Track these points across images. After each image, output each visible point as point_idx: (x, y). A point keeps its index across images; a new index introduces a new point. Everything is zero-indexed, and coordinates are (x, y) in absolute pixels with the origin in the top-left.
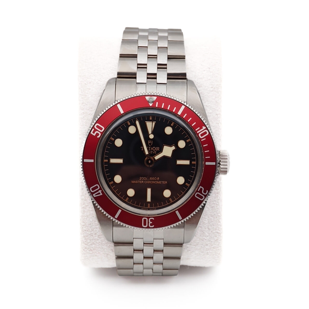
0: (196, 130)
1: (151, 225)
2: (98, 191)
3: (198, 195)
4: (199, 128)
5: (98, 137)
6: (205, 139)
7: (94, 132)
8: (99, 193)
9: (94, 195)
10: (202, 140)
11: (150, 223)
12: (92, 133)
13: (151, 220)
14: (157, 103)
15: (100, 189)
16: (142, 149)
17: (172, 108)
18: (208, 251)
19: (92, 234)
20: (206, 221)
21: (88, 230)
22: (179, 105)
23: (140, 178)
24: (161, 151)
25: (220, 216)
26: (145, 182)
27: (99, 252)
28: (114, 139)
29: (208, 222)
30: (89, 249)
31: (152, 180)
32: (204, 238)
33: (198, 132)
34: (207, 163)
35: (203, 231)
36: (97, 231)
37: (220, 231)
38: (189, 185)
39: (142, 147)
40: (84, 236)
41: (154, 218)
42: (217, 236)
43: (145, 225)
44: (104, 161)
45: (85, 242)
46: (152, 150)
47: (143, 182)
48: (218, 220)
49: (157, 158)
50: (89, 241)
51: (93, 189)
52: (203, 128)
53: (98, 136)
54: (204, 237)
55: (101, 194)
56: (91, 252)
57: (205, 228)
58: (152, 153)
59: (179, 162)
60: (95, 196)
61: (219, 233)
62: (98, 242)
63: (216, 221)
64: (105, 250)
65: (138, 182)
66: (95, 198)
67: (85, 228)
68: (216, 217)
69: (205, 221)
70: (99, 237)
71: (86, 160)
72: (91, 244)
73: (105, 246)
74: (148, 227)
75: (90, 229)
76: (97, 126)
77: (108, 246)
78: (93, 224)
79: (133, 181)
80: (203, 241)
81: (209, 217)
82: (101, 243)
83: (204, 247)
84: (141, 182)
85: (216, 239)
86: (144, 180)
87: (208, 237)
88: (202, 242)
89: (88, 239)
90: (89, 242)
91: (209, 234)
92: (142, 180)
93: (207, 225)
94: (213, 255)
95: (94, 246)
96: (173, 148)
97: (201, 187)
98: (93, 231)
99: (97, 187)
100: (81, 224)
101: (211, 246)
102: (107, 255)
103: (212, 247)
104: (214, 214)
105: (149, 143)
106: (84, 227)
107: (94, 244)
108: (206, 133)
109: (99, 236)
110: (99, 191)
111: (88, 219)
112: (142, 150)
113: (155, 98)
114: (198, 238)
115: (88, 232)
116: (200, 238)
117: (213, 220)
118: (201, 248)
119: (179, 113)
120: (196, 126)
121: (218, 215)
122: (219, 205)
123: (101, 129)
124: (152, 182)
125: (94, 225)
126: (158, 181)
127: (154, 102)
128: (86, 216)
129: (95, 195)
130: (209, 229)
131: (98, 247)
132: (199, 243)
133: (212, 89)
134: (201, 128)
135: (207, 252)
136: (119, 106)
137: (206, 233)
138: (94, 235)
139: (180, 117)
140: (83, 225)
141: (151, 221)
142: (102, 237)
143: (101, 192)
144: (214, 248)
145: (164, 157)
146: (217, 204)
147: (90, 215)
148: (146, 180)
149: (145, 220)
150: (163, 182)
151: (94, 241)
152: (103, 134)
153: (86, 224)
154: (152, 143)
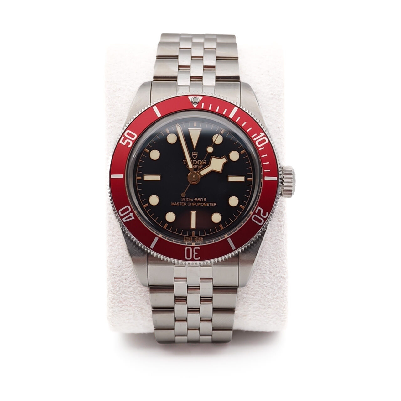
0: (252, 137)
1: (197, 256)
2: (129, 214)
3: (255, 218)
4: (256, 134)
5: (129, 146)
6: (264, 148)
7: (123, 141)
8: (130, 217)
9: (124, 219)
10: (260, 149)
11: (195, 253)
12: (121, 142)
13: (196, 250)
14: (203, 104)
15: (132, 211)
16: (185, 162)
17: (222, 109)
18: (270, 303)
19: (121, 279)
20: (267, 261)
21: (116, 274)
22: (231, 106)
23: (183, 199)
24: (208, 164)
25: (284, 255)
26: (189, 204)
27: (131, 304)
28: (149, 151)
29: (270, 262)
30: (118, 300)
31: (198, 202)
32: (265, 285)
33: (254, 139)
34: (267, 178)
35: (263, 275)
36: (129, 275)
37: (285, 274)
38: (244, 207)
39: (185, 160)
40: (112, 283)
41: (200, 248)
42: (282, 282)
43: (188, 256)
44: (137, 179)
45: (113, 291)
46: (197, 164)
47: (185, 204)
48: (282, 261)
49: (203, 172)
50: (118, 289)
51: (122, 212)
52: (260, 135)
54: (265, 283)
55: (133, 218)
56: (120, 305)
57: (266, 271)
58: (198, 167)
59: (232, 179)
60: (125, 221)
61: (283, 277)
62: (129, 290)
63: (280, 261)
64: (139, 301)
65: (180, 204)
66: (125, 223)
67: (113, 271)
68: (280, 257)
69: (265, 262)
71: (113, 176)
72: (120, 294)
73: (138, 296)
74: (193, 260)
75: (120, 273)
76: (128, 134)
77: (143, 295)
78: (123, 266)
79: (174, 203)
80: (263, 288)
81: (270, 257)
82: (133, 292)
83: (265, 297)
84: (184, 203)
85: (280, 285)
86: (187, 202)
87: (269, 282)
88: (262, 290)
89: (117, 286)
90: (118, 291)
91: (271, 279)
92: (184, 202)
93: (268, 267)
94: (277, 308)
95: (124, 295)
96: (224, 160)
97: (259, 208)
98: (122, 275)
99: (127, 209)
100: (107, 266)
101: (274, 295)
102: (142, 309)
103: (275, 297)
104: (277, 253)
105: (194, 156)
106: (112, 270)
107: (125, 293)
108: (264, 141)
109: (130, 282)
110: (131, 214)
111: (117, 260)
112: (185, 164)
113: (201, 98)
114: (257, 284)
115: (116, 277)
116: (259, 285)
117: (275, 261)
118: (261, 298)
119: (231, 116)
120: (252, 132)
121: (282, 255)
122: (283, 241)
123: (133, 136)
124: (197, 204)
125: (124, 268)
126: (205, 202)
127: (199, 103)
128: (114, 257)
129: (126, 219)
130: (270, 272)
131: (129, 297)
132: (258, 291)
133: (272, 96)
134: (259, 135)
135: (269, 305)
136: (155, 108)
137: (267, 278)
138: (124, 281)
139: (232, 121)
140: (111, 268)
141: (196, 252)
142: (134, 283)
143: (133, 215)
144: (278, 299)
145: (213, 172)
146: (280, 240)
147: (119, 254)
148: (189, 202)
149: (188, 250)
150: (211, 204)
151: (124, 289)
152: (135, 143)
153: (114, 266)
154: (197, 155)
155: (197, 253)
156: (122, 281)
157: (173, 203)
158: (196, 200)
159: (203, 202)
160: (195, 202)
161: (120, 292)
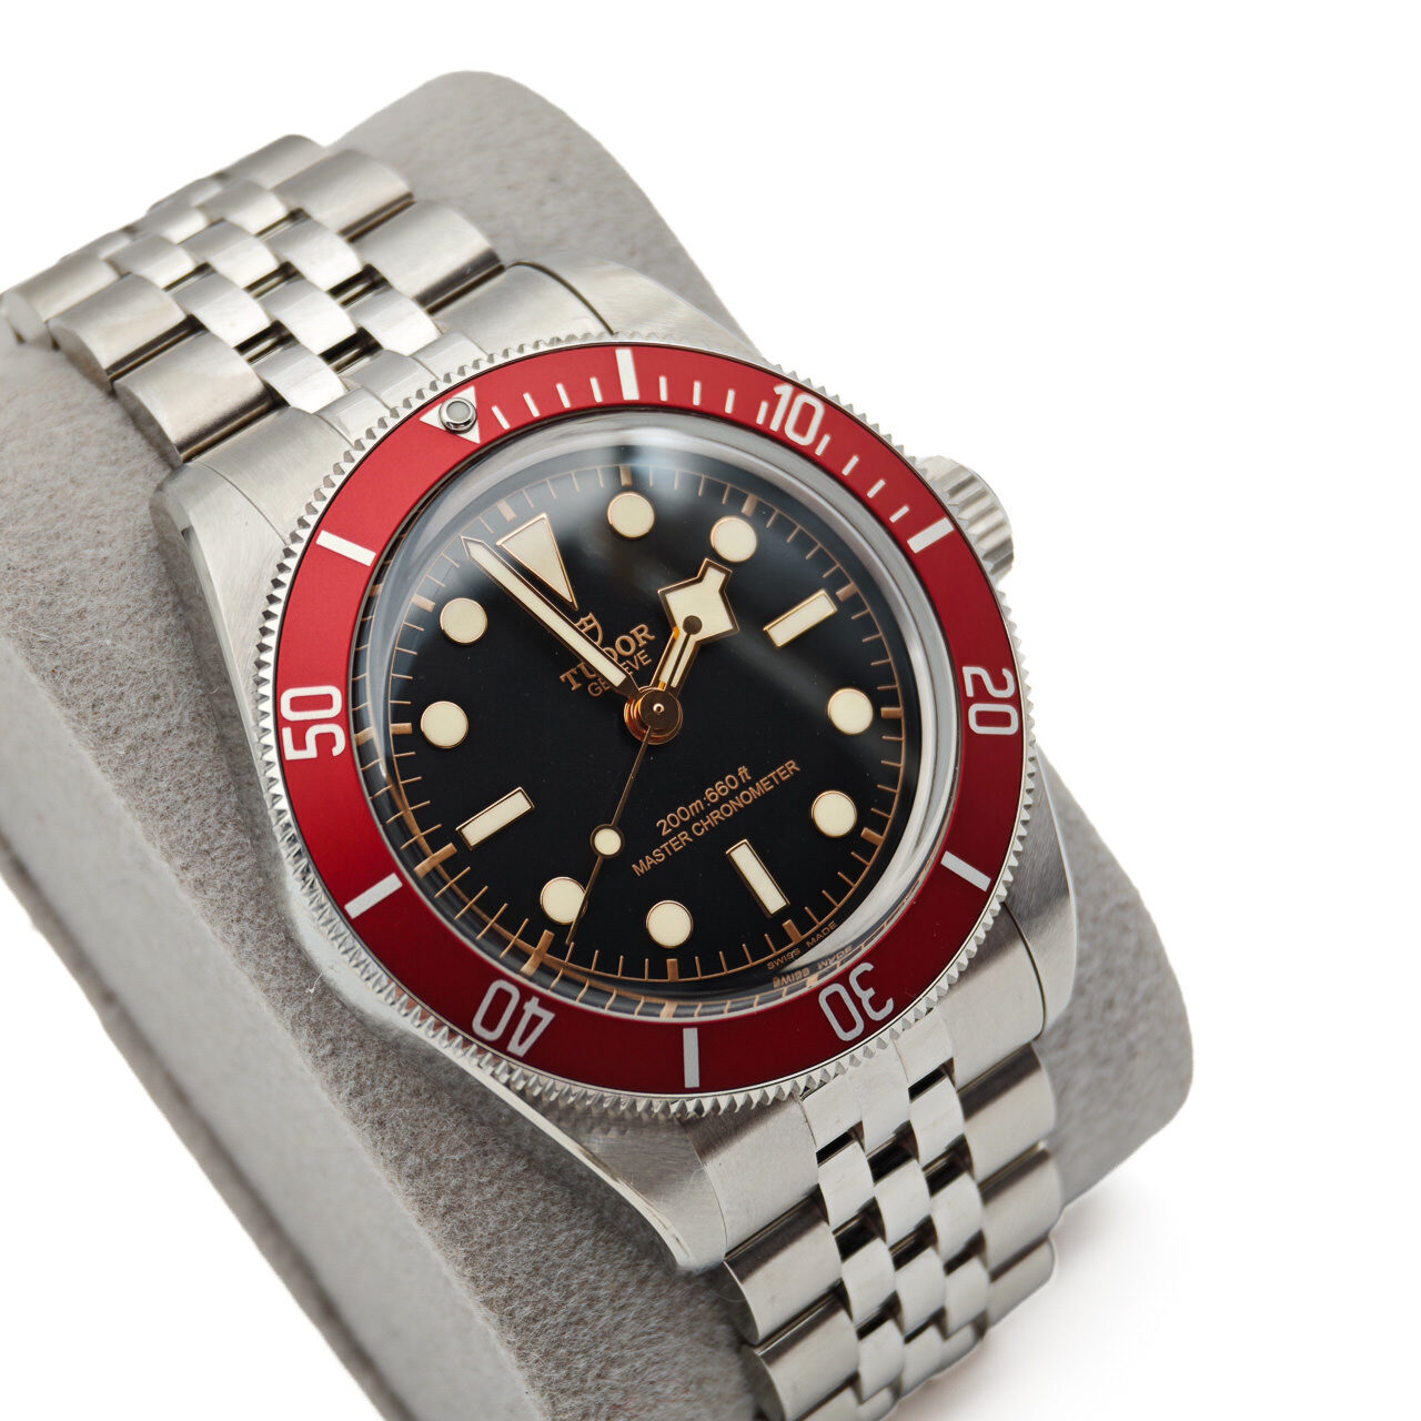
0: (760, 420)
1: (877, 1004)
2: (523, 1012)
3: (983, 718)
4: (764, 406)
5: (338, 750)
6: (826, 439)
7: (300, 744)
8: (535, 1020)
9: (513, 1046)
10: (819, 451)
11: (866, 995)
12: (291, 754)
13: (864, 981)
14: (496, 410)
15: (526, 994)
17: (579, 389)
18: (1131, 1038)
19: (574, 1314)
21: (542, 1306)
22: (599, 356)
23: (662, 824)
26: (698, 829)
28: (408, 725)
31: (723, 800)
33: (774, 426)
34: (918, 543)
36: (592, 1277)
38: (905, 708)
39: (570, 672)
40: (546, 1353)
41: (872, 963)
42: (1131, 925)
43: (848, 1024)
44: (437, 862)
45: (566, 1384)
46: (621, 658)
47: (684, 837)
49: (672, 671)
50: (581, 1364)
51: (490, 1023)
53: (334, 743)
55: (547, 1017)
58: (631, 669)
59: (782, 632)
60: (521, 1051)
62: (624, 1338)
64: (680, 1358)
65: (663, 851)
66: (529, 1059)
67: (527, 1304)
70: (617, 1304)
71: (358, 906)
72: (599, 1376)
73: (671, 1337)
74: (872, 1027)
75: (554, 1295)
76: (297, 704)
77: (683, 1324)
78: (547, 1259)
79: (641, 862)
82: (643, 1334)
84: (678, 839)
85: (1133, 942)
86: (686, 826)
89: (570, 1353)
90: (587, 1370)
92: (675, 832)
95: (616, 1372)
96: (714, 579)
97: (967, 671)
98: (567, 1297)
99: (503, 997)
100: (488, 1303)
101: (1132, 994)
102: (700, 1383)
105: (587, 634)
106: (516, 1303)
107: (614, 1360)
108: (808, 411)
109: (612, 1301)
110: (527, 1006)
111: (510, 1250)
112: (576, 685)
113: (469, 394)
115: (550, 1321)
119: (630, 391)
120: (747, 404)
123: (326, 702)
124: (726, 811)
125: (558, 1261)
126: (752, 783)
127: (481, 417)
128: (489, 1246)
129: (521, 1041)
131: (637, 1364)
134: (774, 401)
135: (1129, 1046)
136: (327, 540)
138: (589, 1314)
139: (649, 406)
140: (508, 1300)
141: (864, 988)
142: (631, 1296)
143: (540, 1005)
144: (1150, 1001)
145: (708, 649)
147: (503, 1222)
148: (693, 820)
149: (835, 1000)
150: (777, 775)
151: (602, 1349)
152: (353, 719)
153: (516, 1282)
154: (595, 623)
155: (871, 992)
156: (577, 1323)
157: (638, 865)
158: (713, 797)
159: (743, 786)
160: (716, 806)
161: (595, 1372)
